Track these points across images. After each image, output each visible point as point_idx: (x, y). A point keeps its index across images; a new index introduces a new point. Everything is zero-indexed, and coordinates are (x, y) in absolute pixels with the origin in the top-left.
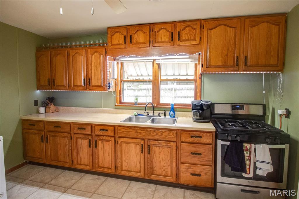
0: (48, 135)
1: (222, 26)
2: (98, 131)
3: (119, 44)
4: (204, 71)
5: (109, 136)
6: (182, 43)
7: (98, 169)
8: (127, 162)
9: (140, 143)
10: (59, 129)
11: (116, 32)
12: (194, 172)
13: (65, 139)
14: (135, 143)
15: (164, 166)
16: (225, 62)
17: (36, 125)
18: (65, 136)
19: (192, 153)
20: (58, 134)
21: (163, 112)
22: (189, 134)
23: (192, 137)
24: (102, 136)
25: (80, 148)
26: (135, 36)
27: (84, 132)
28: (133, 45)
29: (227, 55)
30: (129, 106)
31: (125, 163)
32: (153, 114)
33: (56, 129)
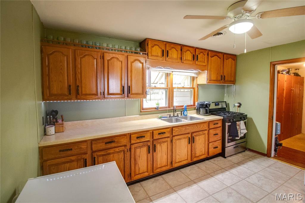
0: (96, 156)
1: (216, 56)
2: (157, 136)
3: (157, 56)
4: (208, 83)
5: (165, 138)
6: (199, 63)
7: (157, 171)
8: (179, 155)
9: (187, 137)
10: (113, 145)
11: (155, 45)
12: (214, 147)
13: (120, 154)
14: (184, 138)
15: (201, 149)
16: (217, 78)
17: (73, 149)
18: (121, 151)
19: (214, 135)
20: (111, 151)
21: (180, 112)
22: (213, 123)
23: (214, 124)
24: (160, 139)
25: (138, 158)
26: (170, 52)
27: (143, 140)
28: (169, 58)
29: (218, 74)
30: (152, 111)
31: (178, 156)
32: (174, 115)
33: (109, 146)
